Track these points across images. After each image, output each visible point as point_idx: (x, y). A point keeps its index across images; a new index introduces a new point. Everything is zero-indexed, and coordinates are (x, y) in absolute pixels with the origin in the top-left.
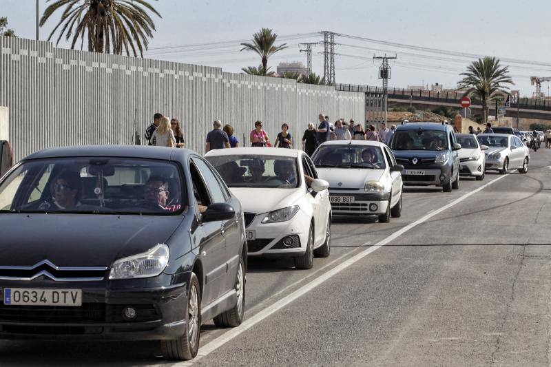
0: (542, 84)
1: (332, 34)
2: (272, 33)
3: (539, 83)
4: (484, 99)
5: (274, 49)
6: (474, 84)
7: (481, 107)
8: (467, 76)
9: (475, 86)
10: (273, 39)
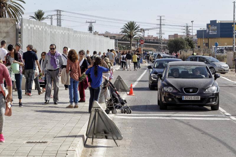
0: (145, 31)
1: (60, 11)
2: (42, 12)
3: (144, 31)
4: (131, 39)
5: (43, 19)
6: (126, 33)
7: (129, 43)
8: (123, 30)
9: (126, 34)
10: (43, 14)
